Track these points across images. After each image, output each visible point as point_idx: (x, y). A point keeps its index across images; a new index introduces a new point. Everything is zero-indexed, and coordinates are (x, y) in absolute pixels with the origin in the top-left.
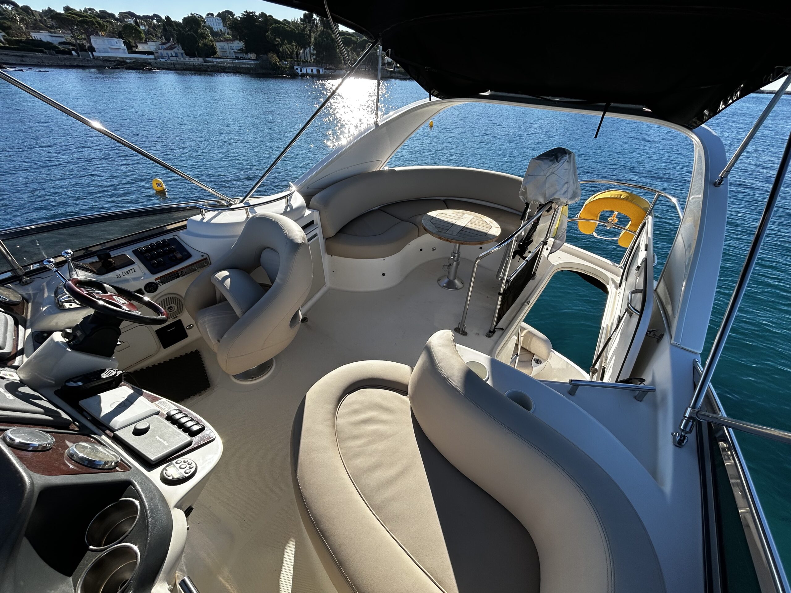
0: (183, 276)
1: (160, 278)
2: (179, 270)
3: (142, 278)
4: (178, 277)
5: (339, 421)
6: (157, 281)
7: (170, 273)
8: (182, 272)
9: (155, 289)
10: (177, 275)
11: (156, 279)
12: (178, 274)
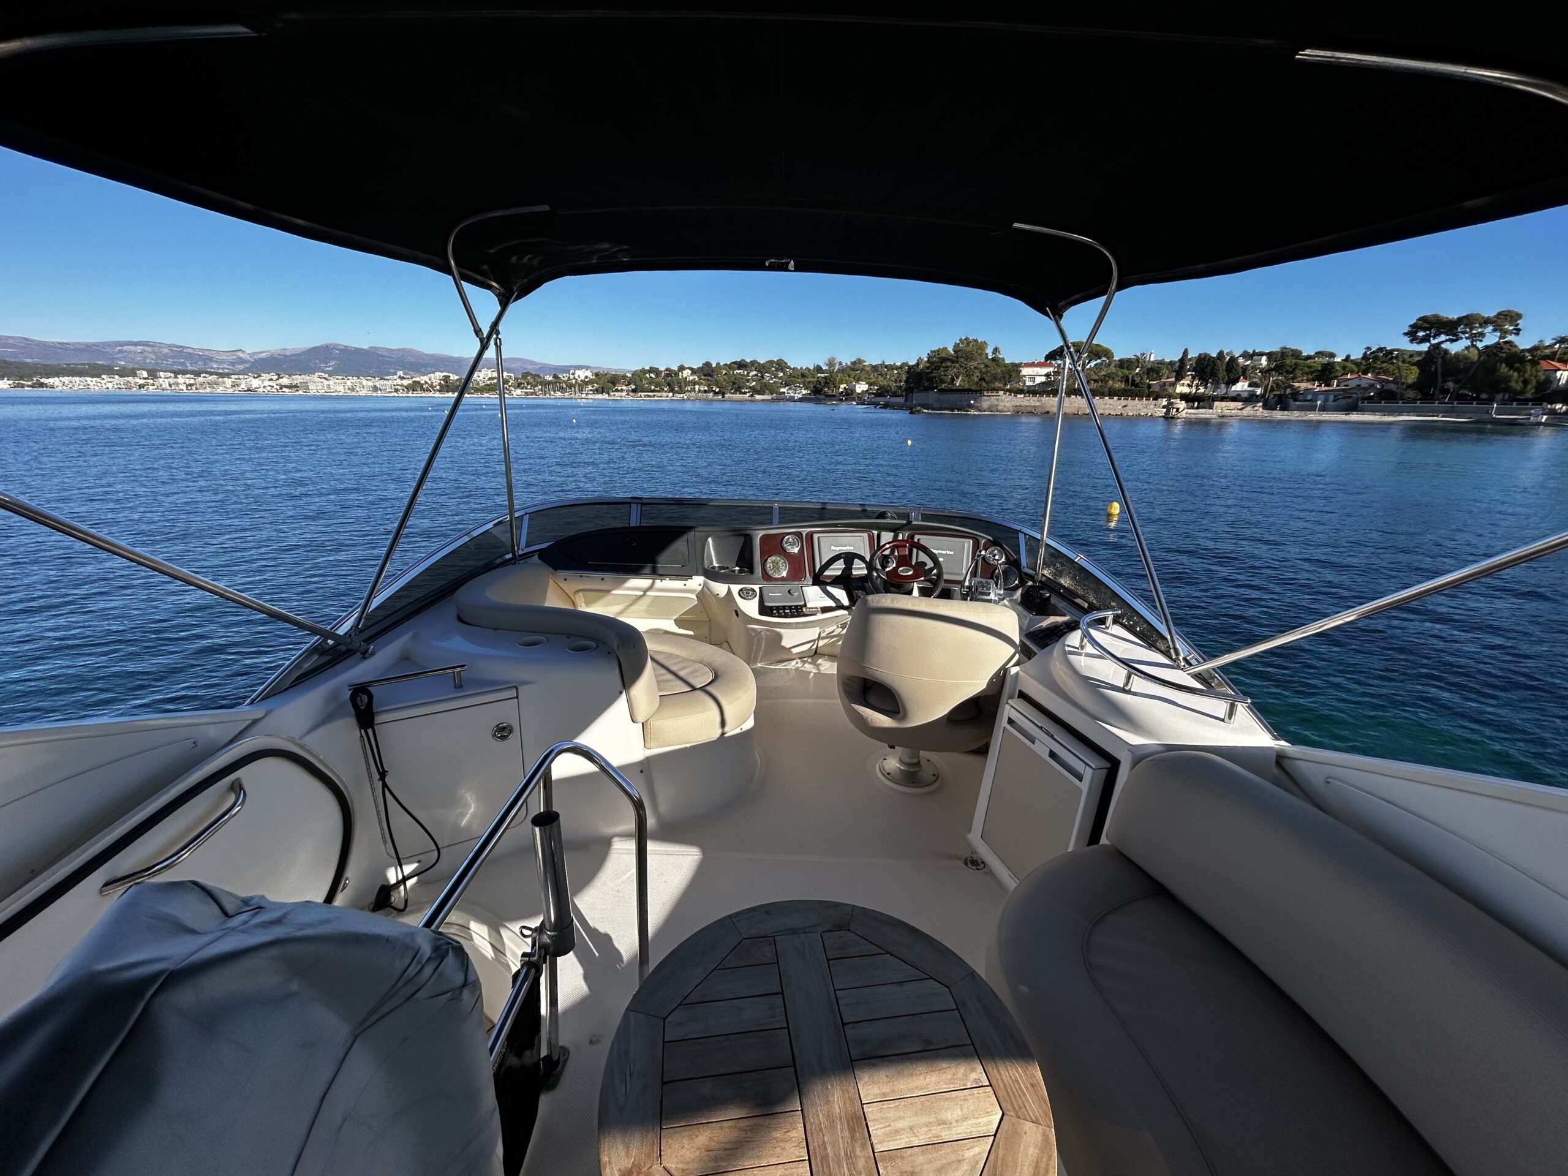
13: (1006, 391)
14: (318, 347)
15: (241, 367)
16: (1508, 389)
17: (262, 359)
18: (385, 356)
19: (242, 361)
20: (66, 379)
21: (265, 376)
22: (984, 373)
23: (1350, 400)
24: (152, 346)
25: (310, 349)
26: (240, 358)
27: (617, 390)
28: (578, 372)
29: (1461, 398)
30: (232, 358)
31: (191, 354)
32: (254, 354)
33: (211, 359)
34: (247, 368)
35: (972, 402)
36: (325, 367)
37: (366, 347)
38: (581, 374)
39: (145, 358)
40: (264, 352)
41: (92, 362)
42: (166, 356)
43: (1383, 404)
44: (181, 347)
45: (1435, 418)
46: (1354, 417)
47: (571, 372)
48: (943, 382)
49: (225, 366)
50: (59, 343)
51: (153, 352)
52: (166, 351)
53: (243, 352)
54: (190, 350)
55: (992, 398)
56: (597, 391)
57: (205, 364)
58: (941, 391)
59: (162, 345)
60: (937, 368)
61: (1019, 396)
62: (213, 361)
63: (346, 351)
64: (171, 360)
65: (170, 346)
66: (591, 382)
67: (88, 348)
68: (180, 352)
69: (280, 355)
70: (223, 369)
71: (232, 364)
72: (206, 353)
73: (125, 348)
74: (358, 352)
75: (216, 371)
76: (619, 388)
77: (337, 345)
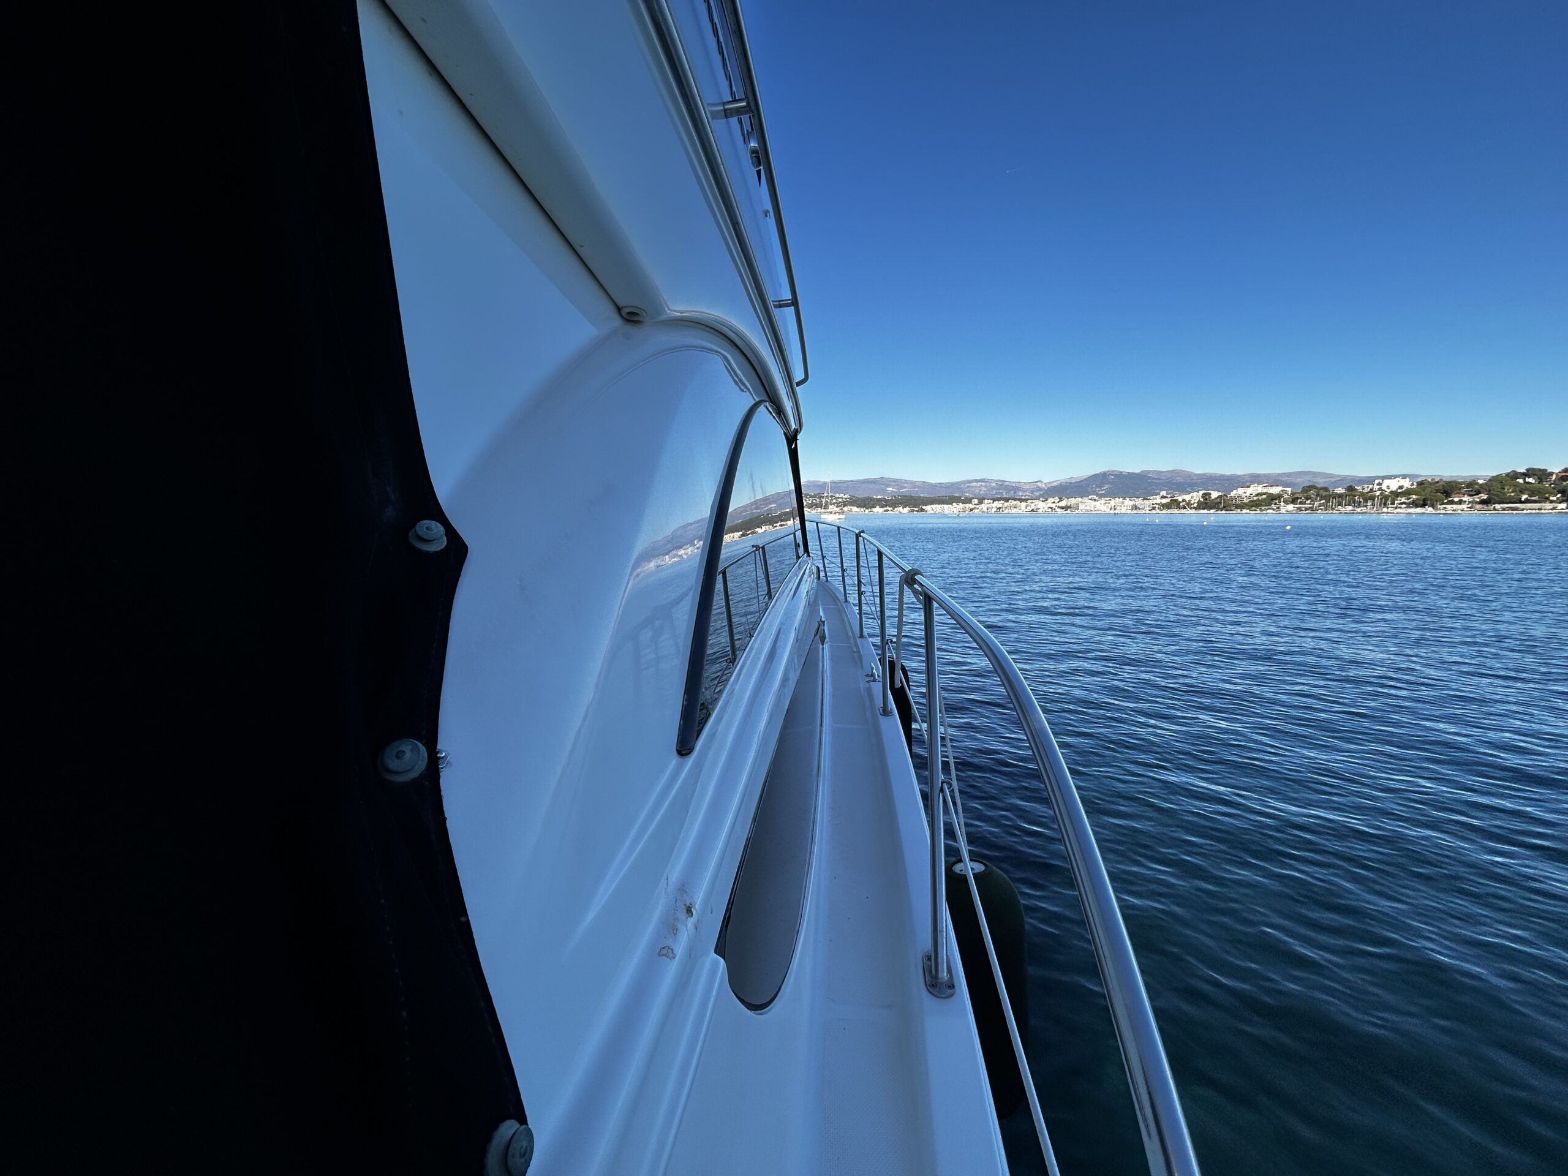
14: (1098, 474)
15: (1037, 494)
17: (1054, 487)
18: (1153, 479)
19: (1039, 489)
20: (934, 506)
21: (1051, 500)
24: (986, 482)
25: (1091, 477)
26: (1039, 487)
27: (1452, 502)
28: (1386, 482)
30: (1033, 487)
31: (1008, 485)
32: (1049, 483)
33: (1019, 489)
34: (1040, 494)
36: (1099, 491)
37: (1137, 471)
38: (1393, 485)
39: (981, 490)
40: (1055, 481)
41: (951, 495)
42: (993, 488)
44: (1003, 481)
47: (1377, 482)
49: (1028, 494)
50: (939, 484)
51: (986, 486)
52: (994, 484)
53: (1041, 482)
54: (1007, 483)
56: (1415, 504)
57: (1015, 493)
59: (992, 481)
62: (1020, 490)
63: (1120, 476)
64: (995, 491)
65: (997, 481)
66: (1407, 493)
67: (952, 485)
68: (1002, 485)
69: (1066, 483)
70: (1025, 496)
71: (1032, 492)
72: (1017, 485)
73: (972, 484)
74: (1131, 476)
75: (1020, 497)
76: (1456, 499)
77: (1113, 471)
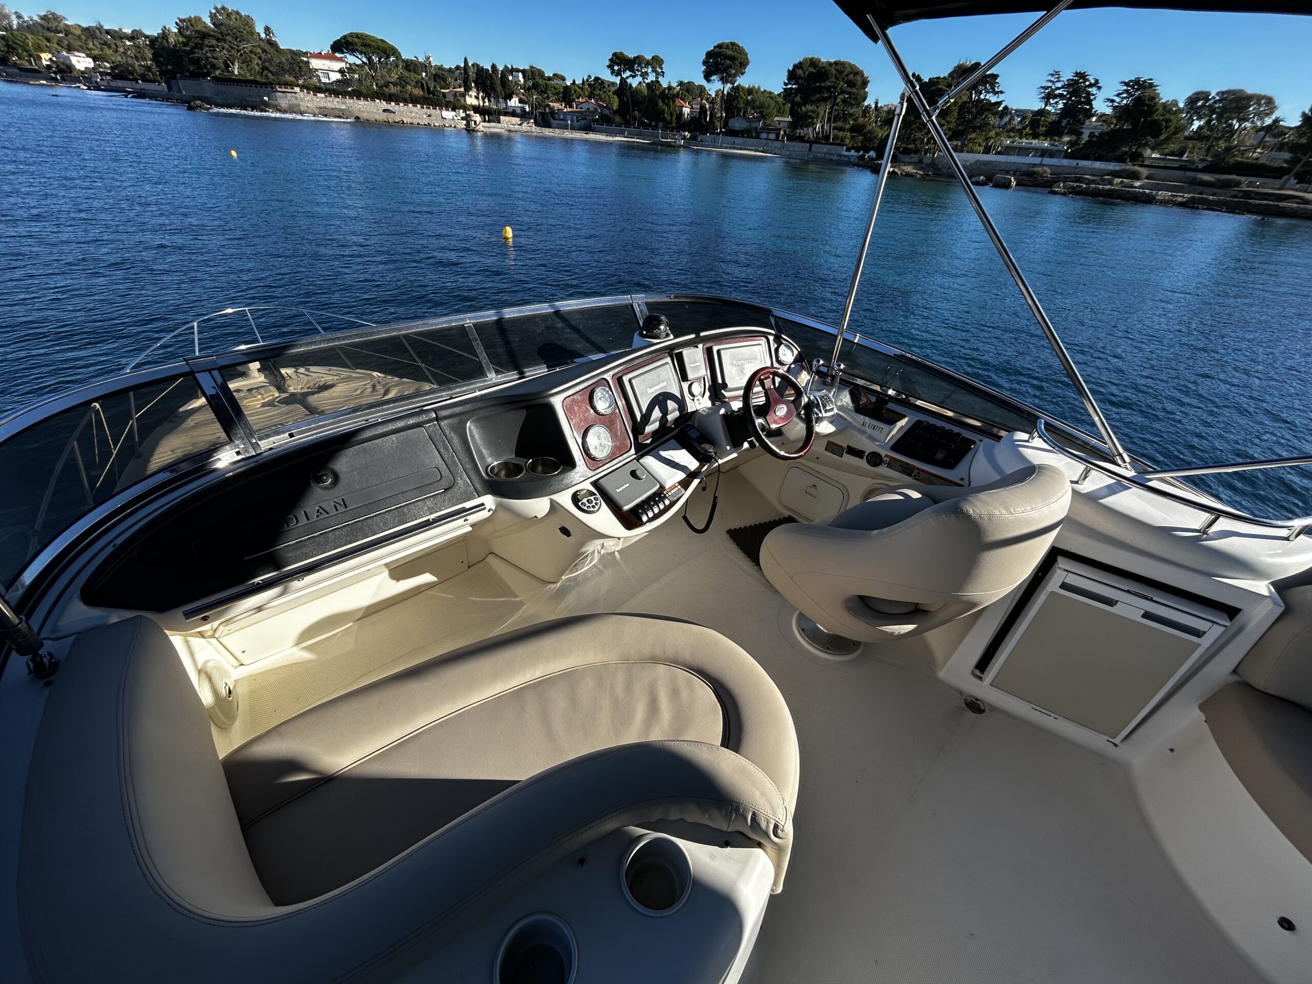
0: (916, 479)
1: (891, 458)
2: (918, 469)
3: (877, 443)
4: (910, 475)
5: (662, 669)
6: (885, 459)
7: (906, 463)
8: (919, 473)
9: (875, 465)
10: (910, 472)
11: (886, 456)
12: (912, 472)
13: (302, 87)
16: (664, 120)
22: (265, 61)
23: (586, 122)
29: (642, 124)
35: (266, 98)
43: (605, 126)
45: (633, 140)
46: (592, 136)
48: (214, 67)
55: (289, 95)
58: (216, 79)
60: (199, 46)
61: (319, 95)
